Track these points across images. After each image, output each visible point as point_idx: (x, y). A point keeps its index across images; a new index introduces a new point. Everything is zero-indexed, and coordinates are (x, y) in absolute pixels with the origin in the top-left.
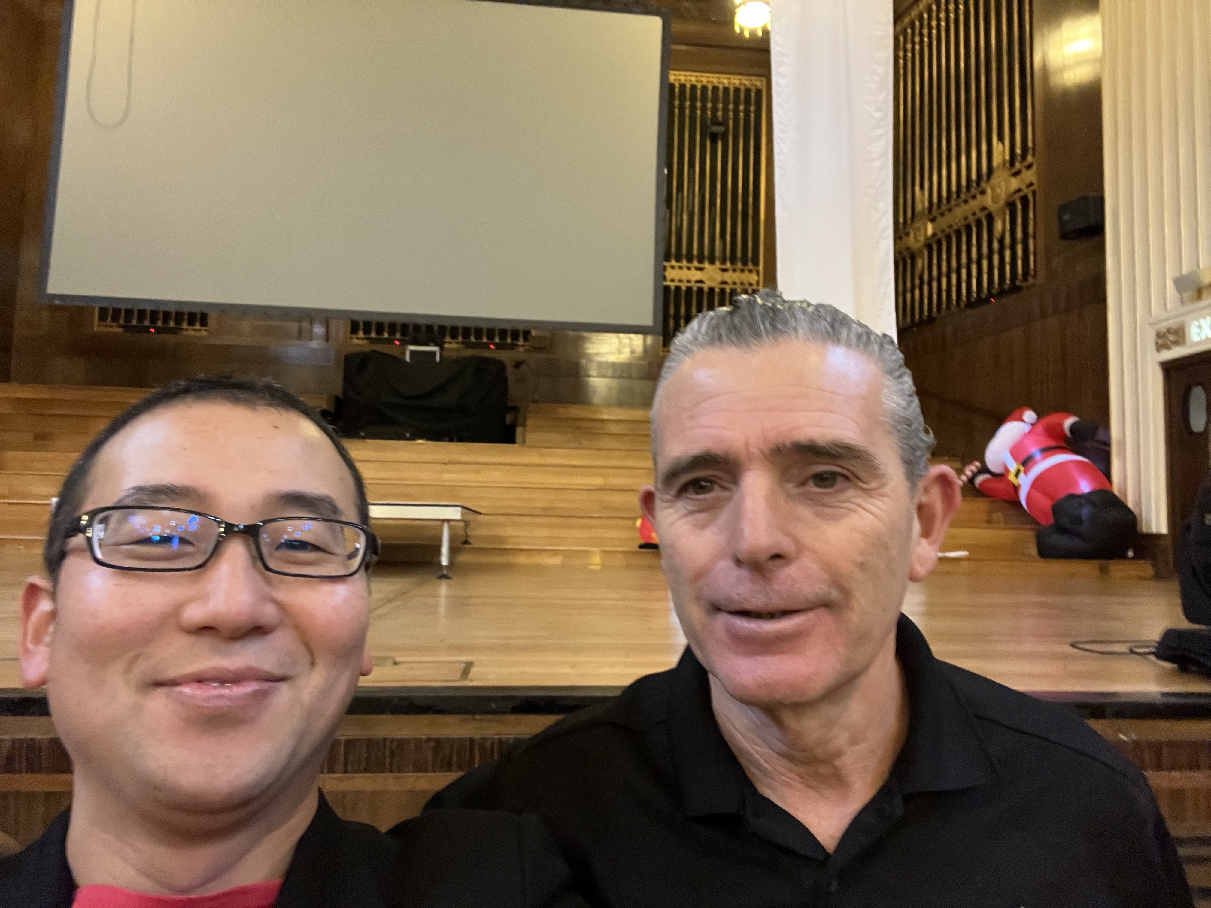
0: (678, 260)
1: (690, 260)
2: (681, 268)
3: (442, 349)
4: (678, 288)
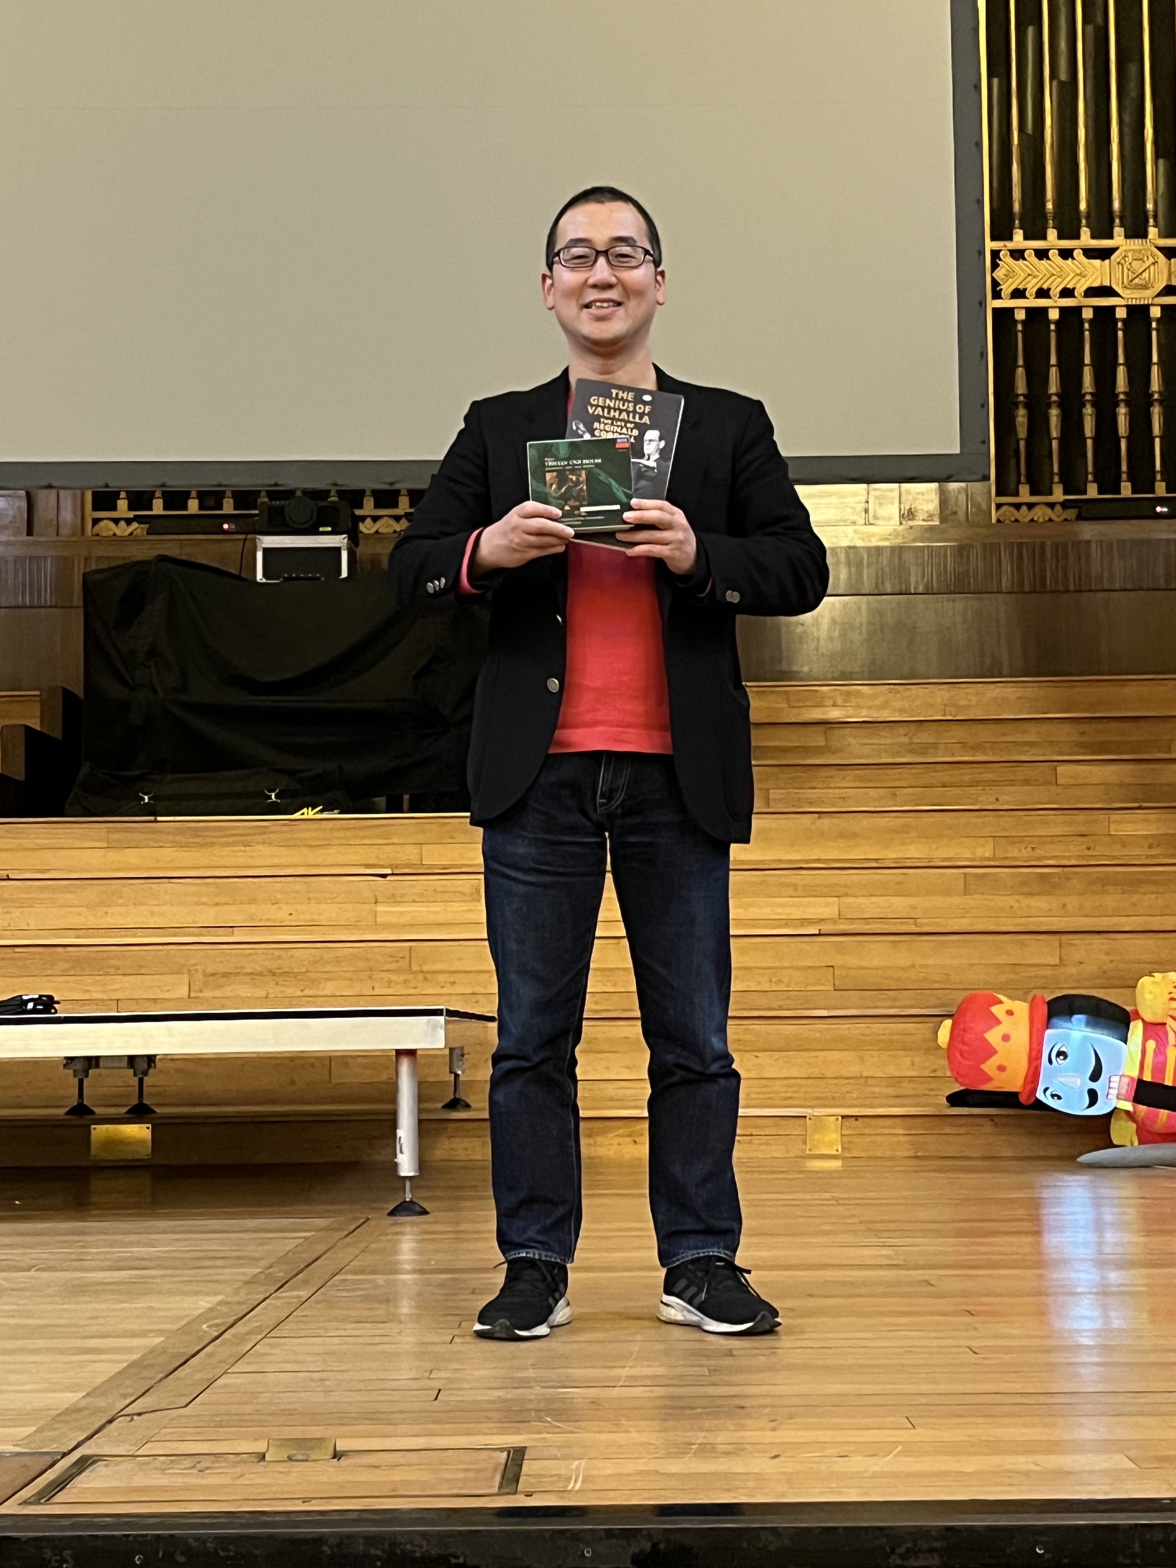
0: (1035, 232)
1: (1069, 231)
2: (1042, 254)
3: (354, 537)
4: (1037, 315)
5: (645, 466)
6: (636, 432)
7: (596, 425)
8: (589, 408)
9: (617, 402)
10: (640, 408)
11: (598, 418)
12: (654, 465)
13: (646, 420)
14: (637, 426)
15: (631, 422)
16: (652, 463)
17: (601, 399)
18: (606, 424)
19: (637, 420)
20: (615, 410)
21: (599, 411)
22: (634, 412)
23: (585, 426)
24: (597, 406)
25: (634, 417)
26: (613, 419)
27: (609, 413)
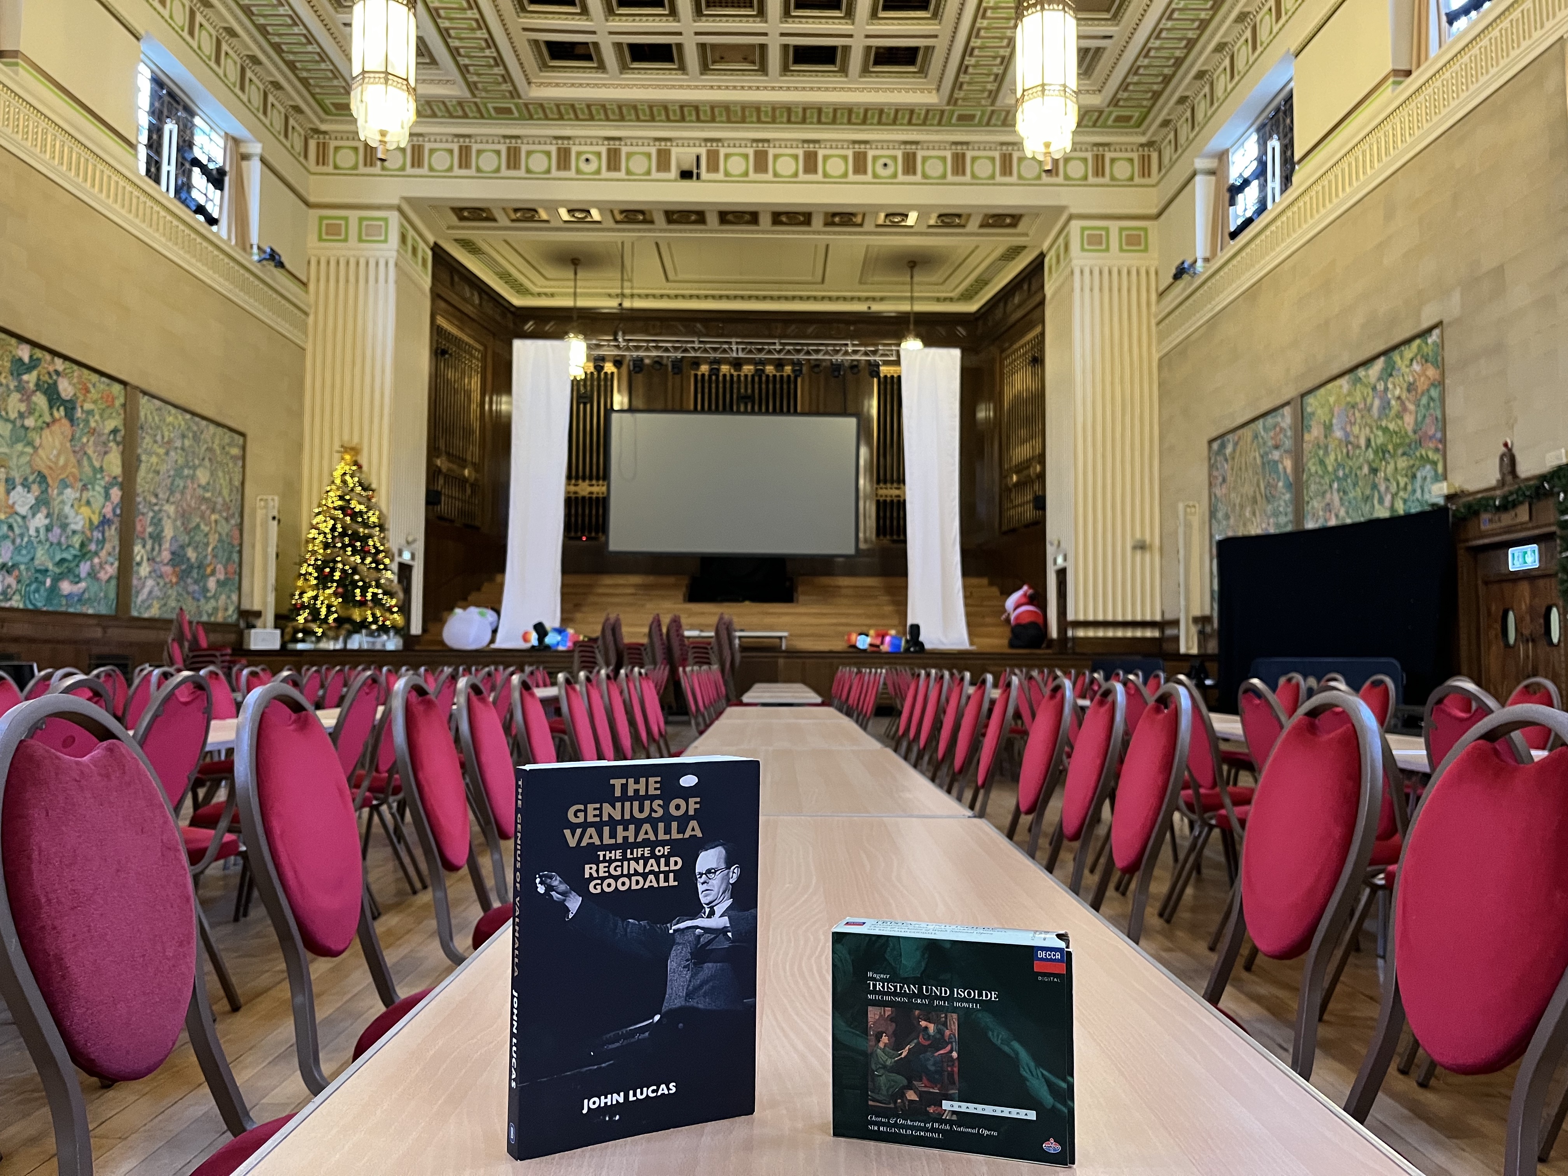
5: (707, 930)
6: (676, 863)
7: (589, 870)
8: (567, 832)
9: (627, 804)
10: (678, 807)
11: (590, 854)
12: (725, 922)
13: (694, 829)
14: (677, 848)
15: (663, 844)
16: (719, 921)
17: (590, 807)
18: (611, 861)
19: (675, 835)
20: (625, 824)
21: (591, 837)
22: (667, 818)
23: (565, 880)
24: (585, 825)
25: (668, 831)
26: (626, 845)
27: (613, 835)
